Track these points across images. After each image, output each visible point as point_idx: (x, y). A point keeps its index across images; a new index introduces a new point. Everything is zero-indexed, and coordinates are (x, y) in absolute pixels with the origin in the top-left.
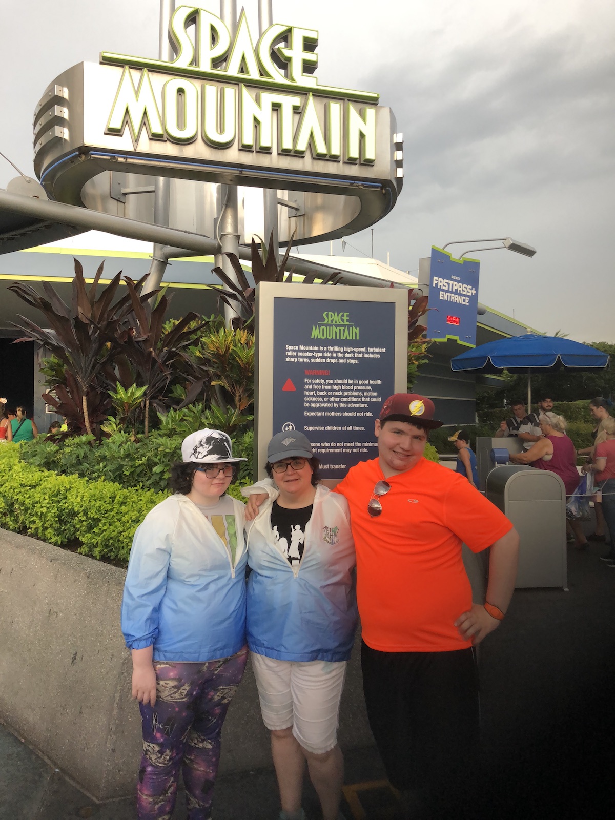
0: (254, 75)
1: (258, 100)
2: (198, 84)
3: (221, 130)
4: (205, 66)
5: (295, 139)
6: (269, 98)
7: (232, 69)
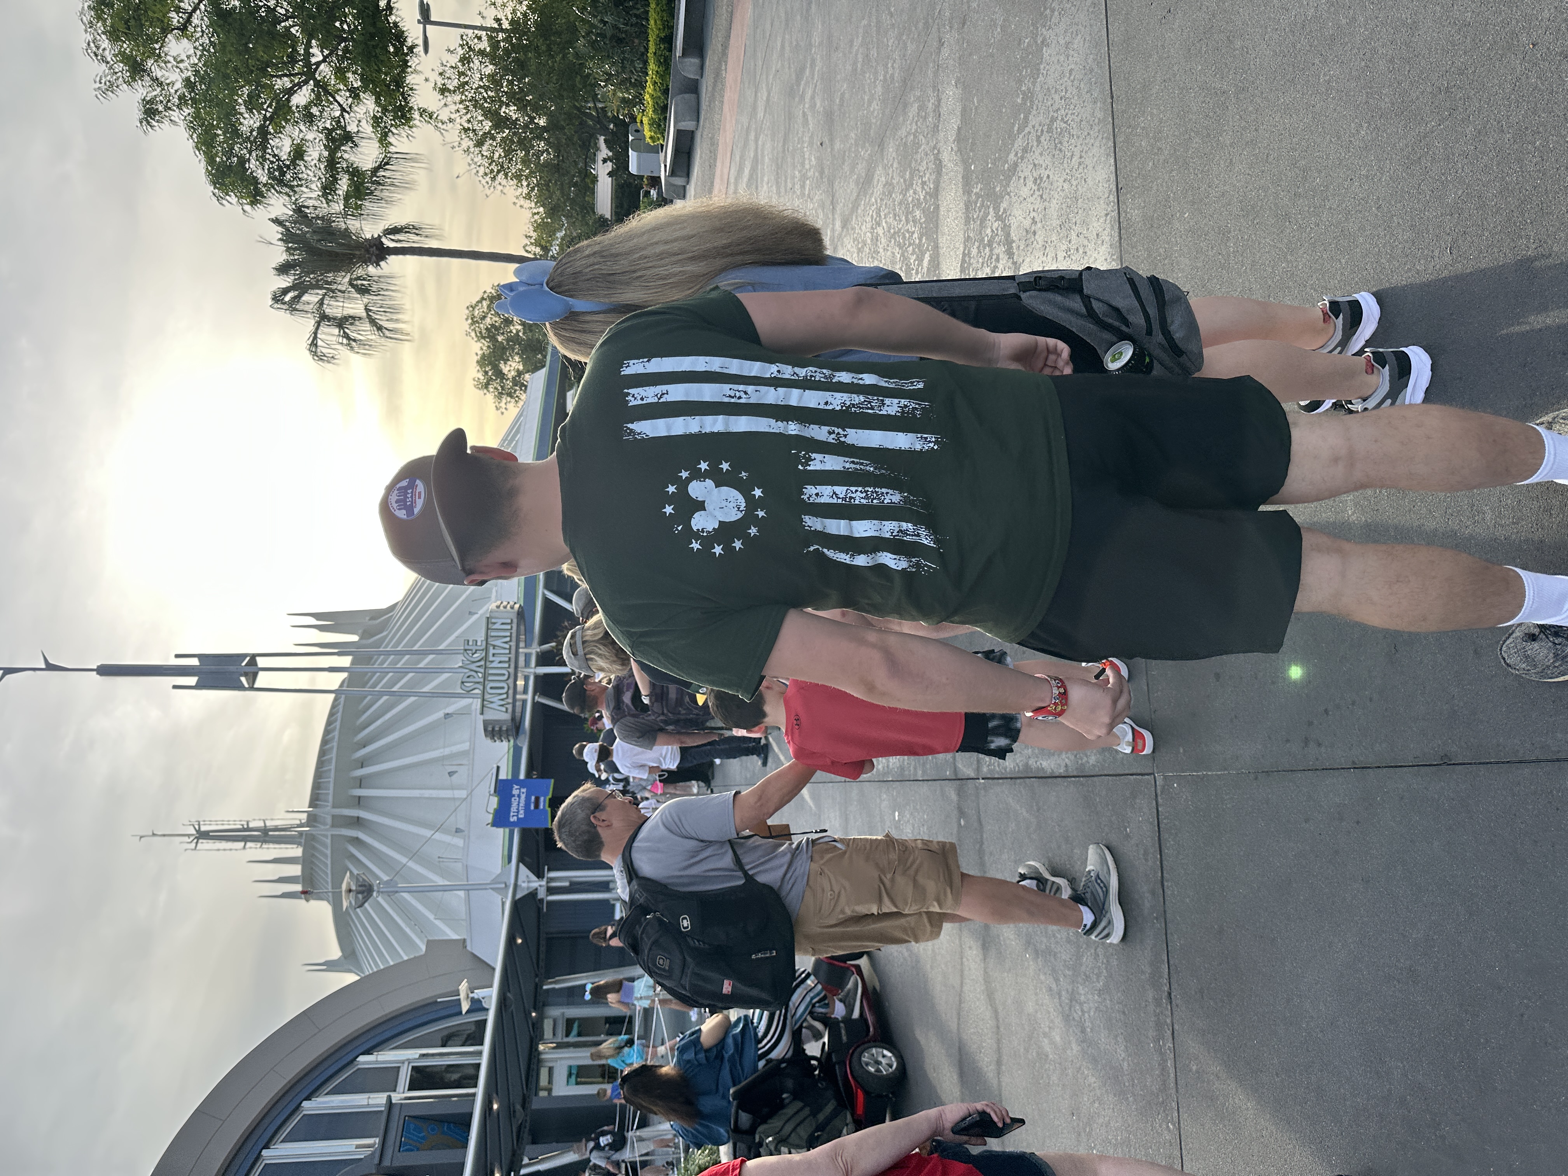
0: (482, 663)
1: (492, 662)
2: (486, 682)
3: (504, 675)
4: (482, 680)
5: (505, 649)
6: (491, 659)
7: (482, 671)
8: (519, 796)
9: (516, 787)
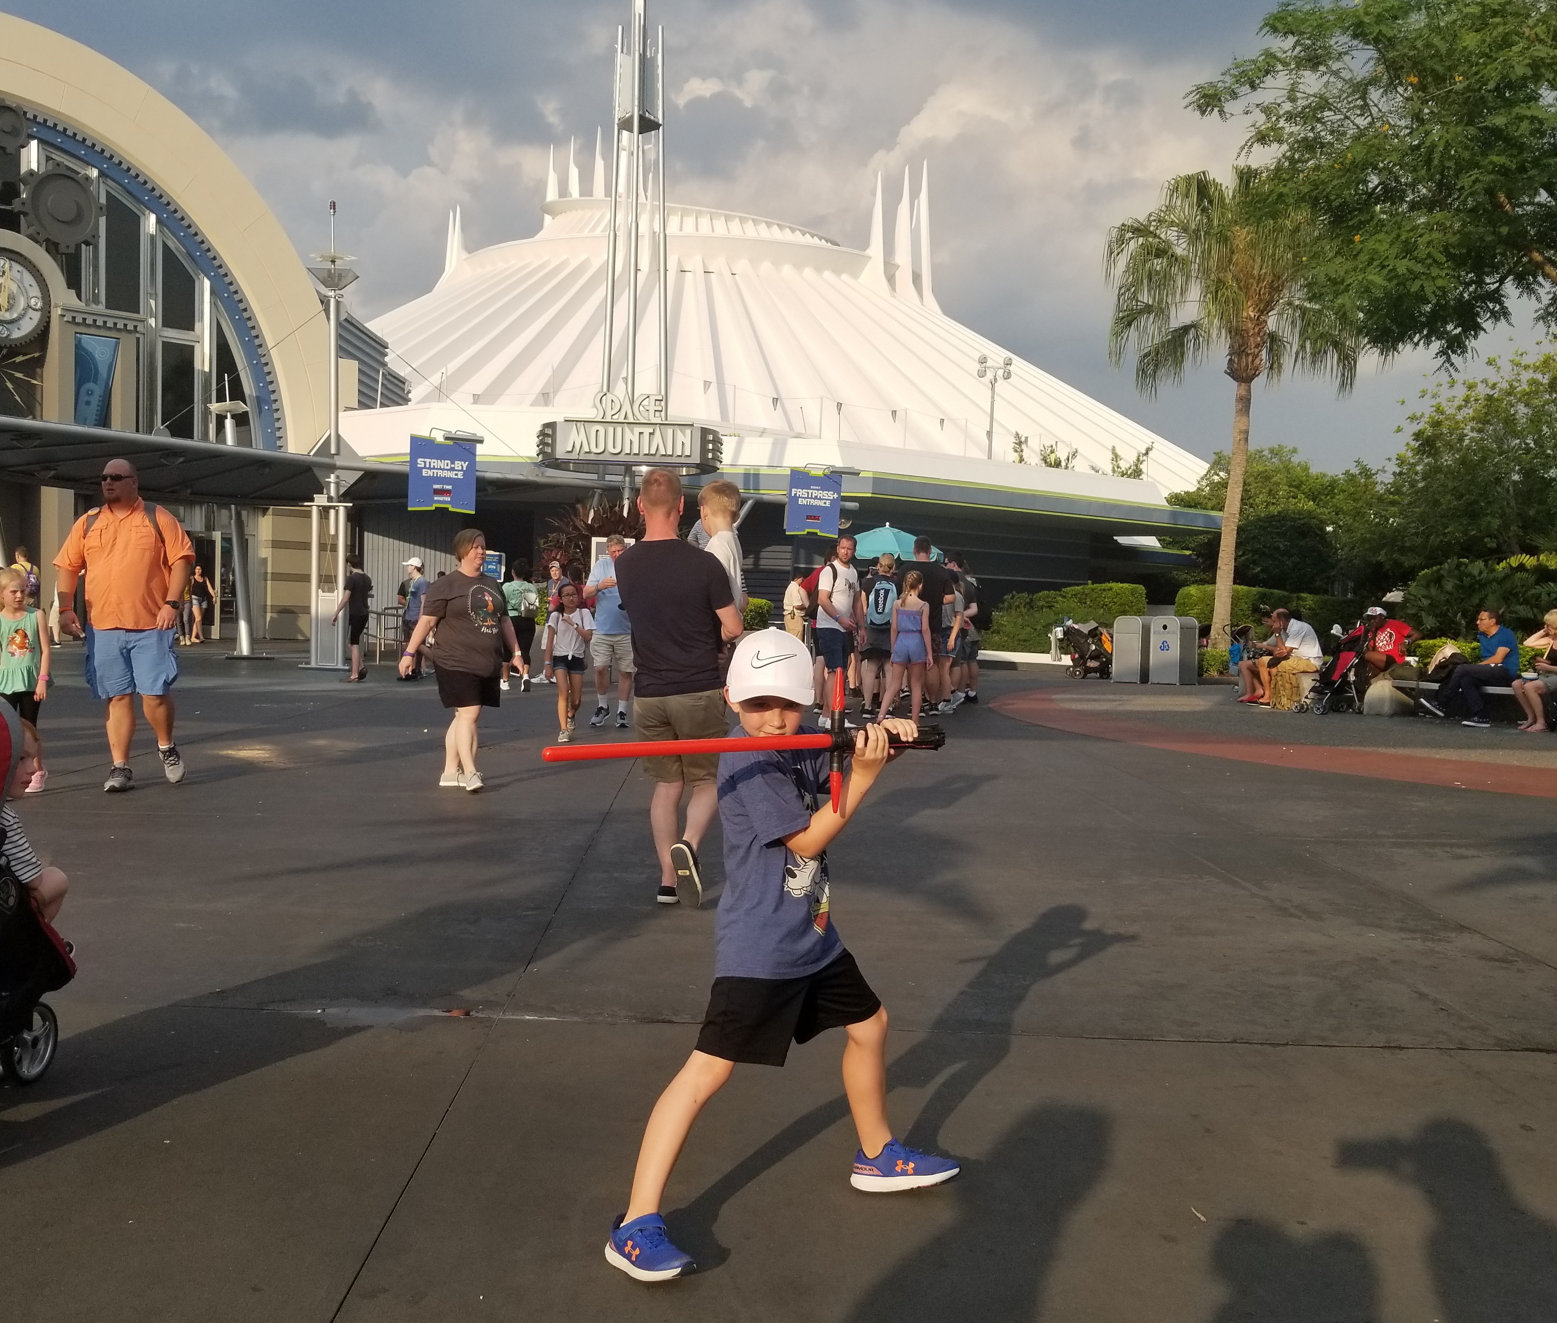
0: (630, 420)
1: (632, 432)
2: (605, 427)
4: (608, 419)
5: (649, 448)
7: (622, 420)
8: (452, 469)
9: (465, 466)
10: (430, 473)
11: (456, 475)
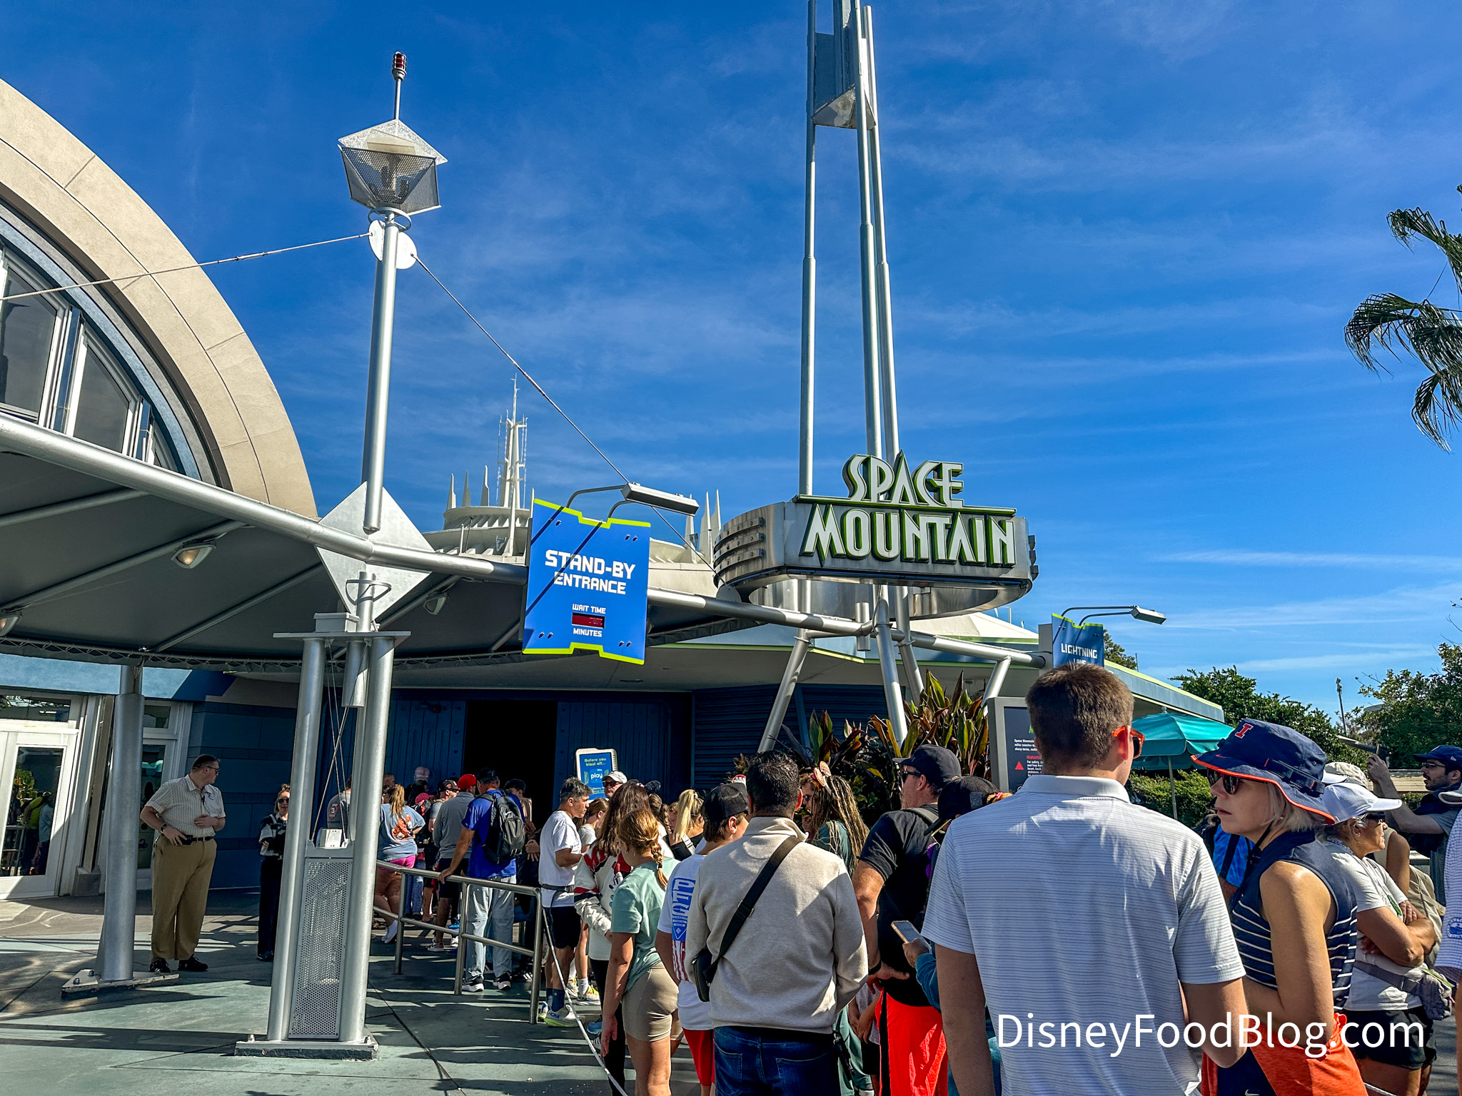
0: (912, 502)
1: (916, 522)
2: (869, 513)
3: (888, 548)
4: (874, 500)
5: (947, 550)
6: (924, 520)
7: (896, 500)
8: (607, 576)
9: (629, 571)
10: (568, 580)
11: (614, 587)
